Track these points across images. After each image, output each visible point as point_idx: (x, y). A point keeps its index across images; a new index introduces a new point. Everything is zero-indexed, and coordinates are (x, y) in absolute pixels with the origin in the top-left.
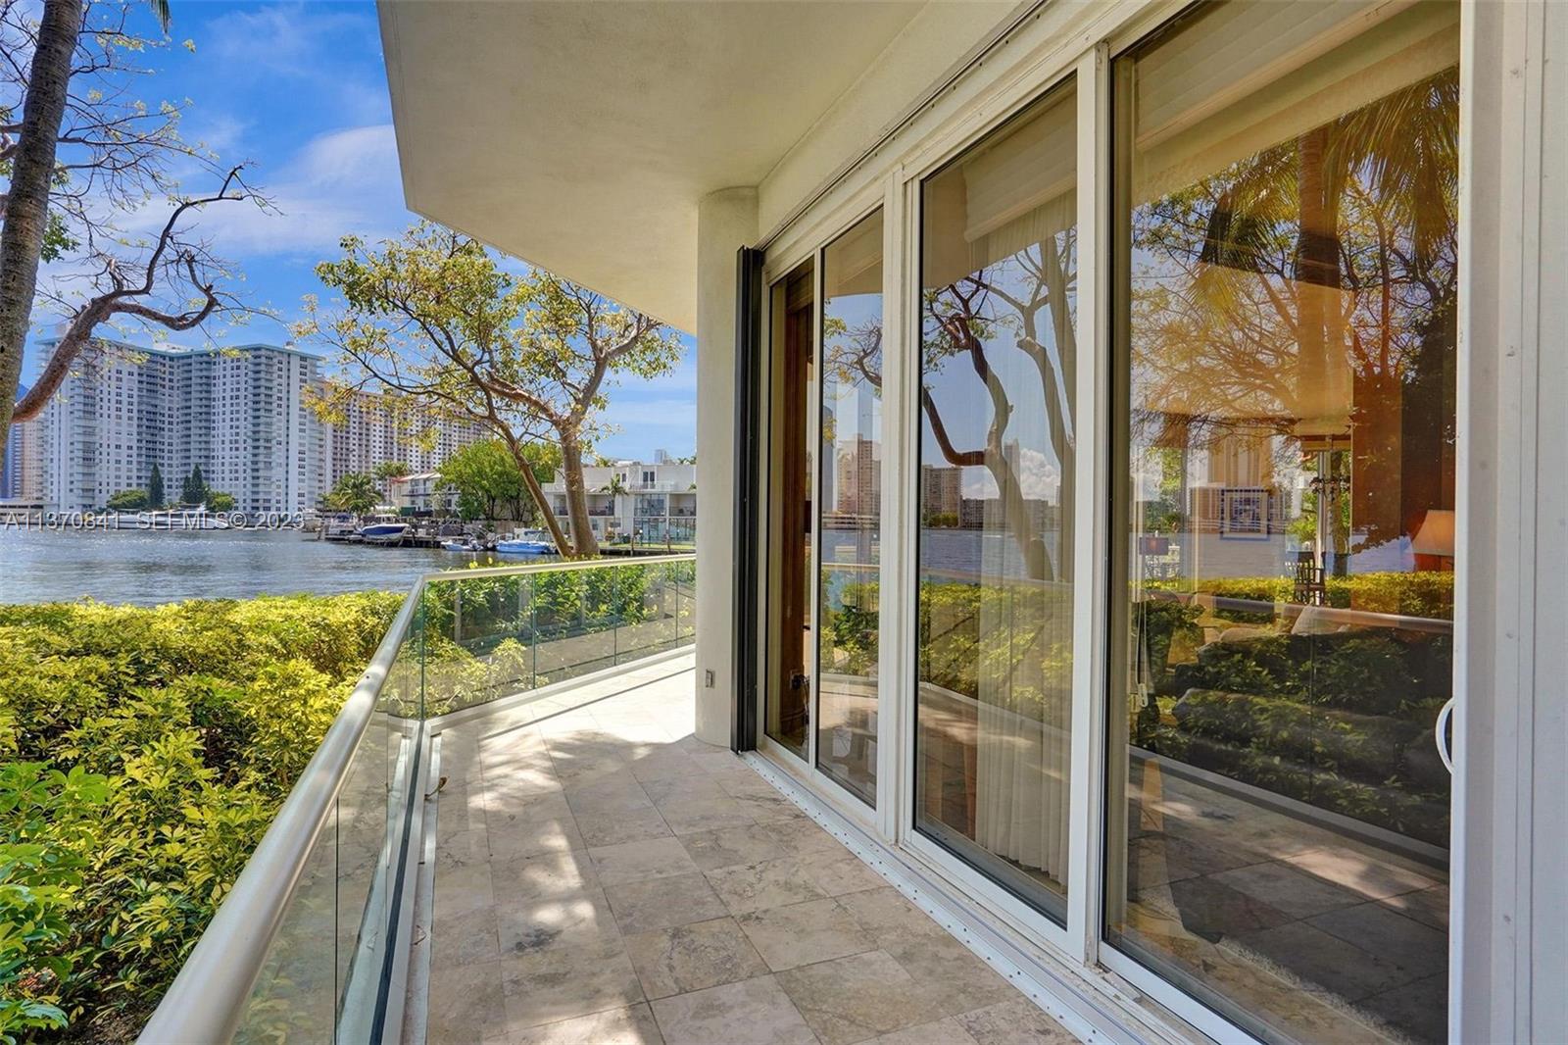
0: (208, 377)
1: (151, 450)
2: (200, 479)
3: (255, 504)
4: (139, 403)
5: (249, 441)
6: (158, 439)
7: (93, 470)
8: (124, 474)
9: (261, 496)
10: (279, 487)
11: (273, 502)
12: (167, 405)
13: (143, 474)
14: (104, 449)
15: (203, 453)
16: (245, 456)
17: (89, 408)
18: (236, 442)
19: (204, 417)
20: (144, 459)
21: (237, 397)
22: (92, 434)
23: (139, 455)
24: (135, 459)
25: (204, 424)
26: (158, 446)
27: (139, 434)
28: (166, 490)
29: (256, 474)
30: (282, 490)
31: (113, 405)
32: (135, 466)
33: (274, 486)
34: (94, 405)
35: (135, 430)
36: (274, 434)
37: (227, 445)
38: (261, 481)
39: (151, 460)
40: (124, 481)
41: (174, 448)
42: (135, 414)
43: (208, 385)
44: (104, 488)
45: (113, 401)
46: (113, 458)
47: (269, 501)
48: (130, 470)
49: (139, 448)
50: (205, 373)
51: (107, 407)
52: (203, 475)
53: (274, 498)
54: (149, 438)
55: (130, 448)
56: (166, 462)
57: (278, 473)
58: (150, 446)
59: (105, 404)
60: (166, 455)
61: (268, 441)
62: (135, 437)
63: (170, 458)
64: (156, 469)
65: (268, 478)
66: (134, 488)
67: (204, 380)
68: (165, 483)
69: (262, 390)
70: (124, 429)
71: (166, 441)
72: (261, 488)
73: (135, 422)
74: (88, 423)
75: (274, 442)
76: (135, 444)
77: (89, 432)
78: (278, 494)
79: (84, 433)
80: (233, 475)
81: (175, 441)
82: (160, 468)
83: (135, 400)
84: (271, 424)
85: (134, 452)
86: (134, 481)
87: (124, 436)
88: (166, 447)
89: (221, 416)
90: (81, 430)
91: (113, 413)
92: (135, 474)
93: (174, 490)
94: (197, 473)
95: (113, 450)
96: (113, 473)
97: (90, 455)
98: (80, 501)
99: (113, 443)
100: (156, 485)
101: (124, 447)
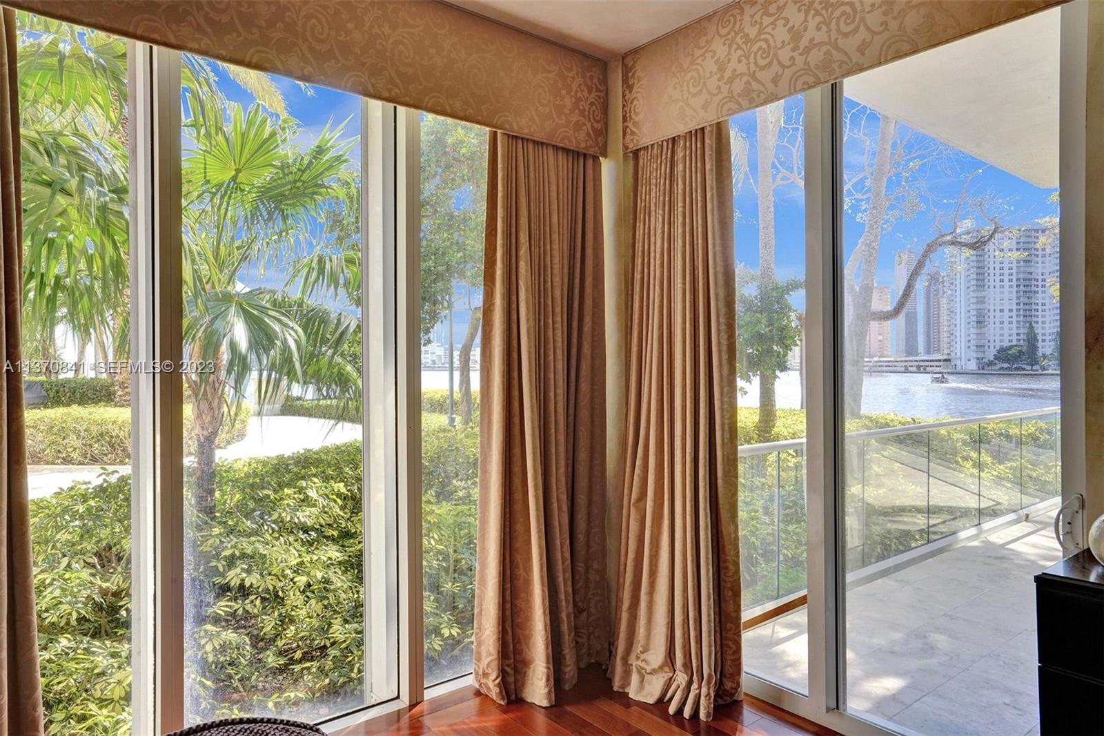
1: (1027, 310)
4: (1017, 273)
6: (1033, 300)
7: (983, 330)
8: (1006, 332)
12: (1040, 271)
13: (1022, 331)
14: (992, 314)
17: (979, 283)
20: (1021, 318)
22: (983, 302)
23: (1018, 316)
24: (1014, 319)
26: (1034, 307)
27: (1018, 298)
28: (1040, 344)
31: (998, 278)
32: (1014, 325)
34: (983, 280)
35: (1014, 295)
39: (1028, 319)
40: (1006, 338)
42: (1014, 283)
44: (992, 344)
45: (998, 275)
46: (998, 320)
48: (1011, 329)
49: (1018, 310)
51: (993, 280)
54: (1026, 300)
55: (1011, 310)
56: (1040, 320)
58: (1027, 307)
59: (992, 277)
60: (1040, 313)
62: (1015, 301)
63: (1044, 316)
64: (1031, 327)
66: (1015, 342)
68: (1040, 337)
70: (1006, 296)
73: (1015, 289)
74: (980, 294)
76: (1014, 307)
77: (981, 301)
79: (978, 303)
82: (1034, 325)
83: (1014, 271)
85: (1014, 314)
86: (1015, 337)
87: (1006, 301)
88: (1040, 307)
90: (975, 301)
91: (998, 284)
92: (1015, 331)
93: (1047, 343)
95: (998, 314)
96: (998, 332)
97: (981, 319)
98: (975, 355)
99: (998, 308)
100: (1032, 340)
101: (1006, 311)
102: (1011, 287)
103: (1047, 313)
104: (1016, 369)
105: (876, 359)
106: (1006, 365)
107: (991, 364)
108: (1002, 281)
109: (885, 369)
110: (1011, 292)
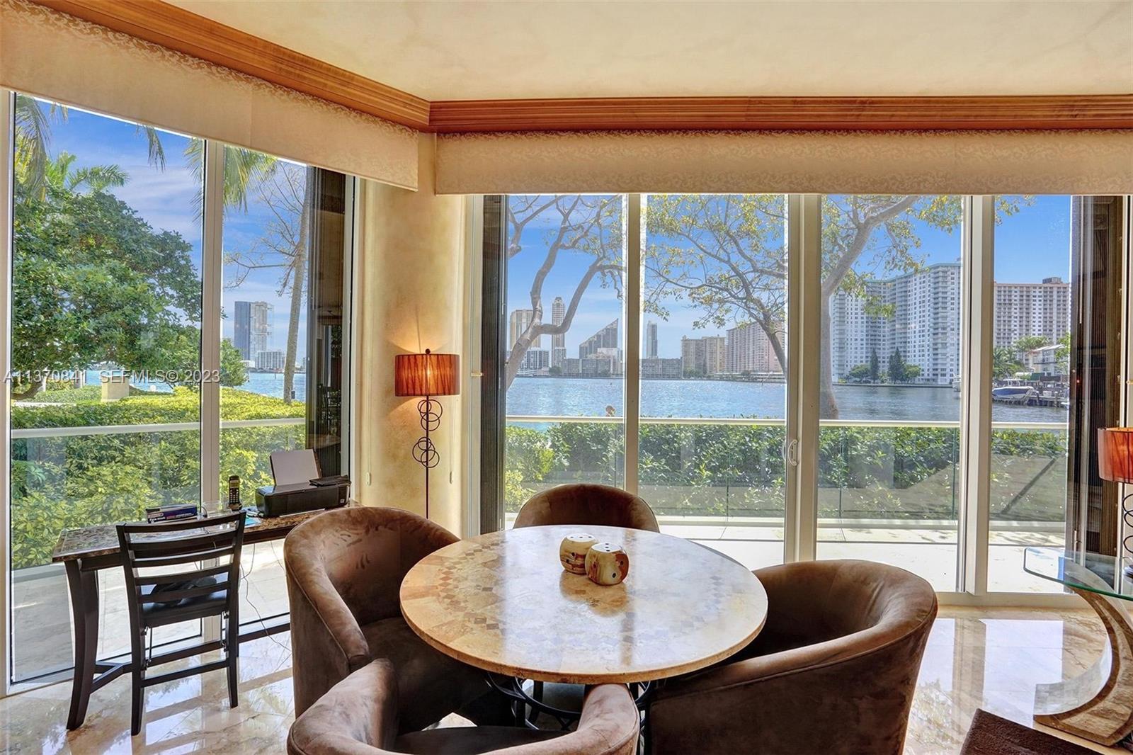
0: (906, 292)
1: (873, 340)
2: (899, 357)
3: (936, 372)
4: (867, 313)
5: (931, 330)
6: (877, 333)
7: (844, 354)
8: (859, 355)
9: (939, 367)
10: (952, 360)
11: (948, 370)
13: (869, 355)
14: (849, 342)
15: (903, 340)
16: (928, 340)
17: (842, 319)
18: (923, 331)
19: (903, 317)
20: (869, 346)
21: (924, 302)
23: (867, 344)
24: (864, 346)
25: (903, 321)
26: (877, 337)
27: (867, 331)
28: (880, 365)
29: (936, 352)
30: (955, 363)
31: (854, 316)
32: (864, 350)
33: (948, 360)
34: (844, 317)
35: (865, 329)
36: (949, 324)
37: (917, 334)
38: (940, 356)
39: (874, 346)
40: (859, 359)
41: (886, 338)
42: (865, 320)
43: (906, 296)
44: (849, 364)
45: (853, 314)
46: (853, 347)
47: (945, 370)
48: (862, 353)
49: (867, 340)
50: (903, 289)
51: (850, 318)
52: (902, 354)
53: (948, 367)
54: (872, 333)
55: (862, 340)
56: (881, 347)
57: (951, 351)
58: (873, 338)
59: (850, 315)
60: (882, 342)
61: (944, 329)
62: (865, 333)
63: (884, 344)
64: (874, 352)
65: (945, 354)
66: (864, 363)
67: (903, 294)
68: (880, 360)
69: (940, 295)
70: (859, 329)
71: (882, 334)
72: (939, 361)
73: (865, 324)
74: (841, 328)
75: (948, 329)
76: (865, 337)
78: (952, 365)
80: (921, 353)
81: (887, 334)
82: (877, 350)
84: (946, 317)
85: (864, 342)
86: (864, 359)
87: (859, 334)
88: (882, 338)
89: (914, 315)
90: (837, 332)
91: (854, 320)
92: (864, 355)
93: (885, 364)
94: (898, 352)
95: (853, 342)
96: (853, 355)
97: (843, 346)
98: (837, 371)
99: (853, 338)
100: (875, 362)
101: (859, 340)
102: (862, 322)
103: (886, 343)
104: (866, 382)
105: (771, 373)
106: (858, 380)
107: (847, 378)
108: (856, 318)
109: (777, 380)
110: (862, 327)
